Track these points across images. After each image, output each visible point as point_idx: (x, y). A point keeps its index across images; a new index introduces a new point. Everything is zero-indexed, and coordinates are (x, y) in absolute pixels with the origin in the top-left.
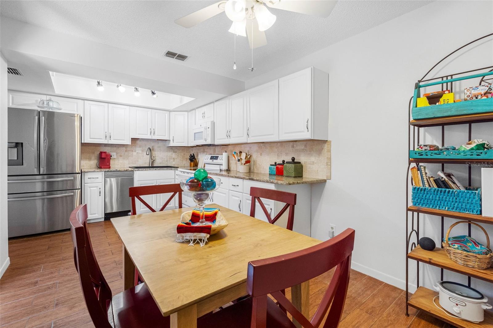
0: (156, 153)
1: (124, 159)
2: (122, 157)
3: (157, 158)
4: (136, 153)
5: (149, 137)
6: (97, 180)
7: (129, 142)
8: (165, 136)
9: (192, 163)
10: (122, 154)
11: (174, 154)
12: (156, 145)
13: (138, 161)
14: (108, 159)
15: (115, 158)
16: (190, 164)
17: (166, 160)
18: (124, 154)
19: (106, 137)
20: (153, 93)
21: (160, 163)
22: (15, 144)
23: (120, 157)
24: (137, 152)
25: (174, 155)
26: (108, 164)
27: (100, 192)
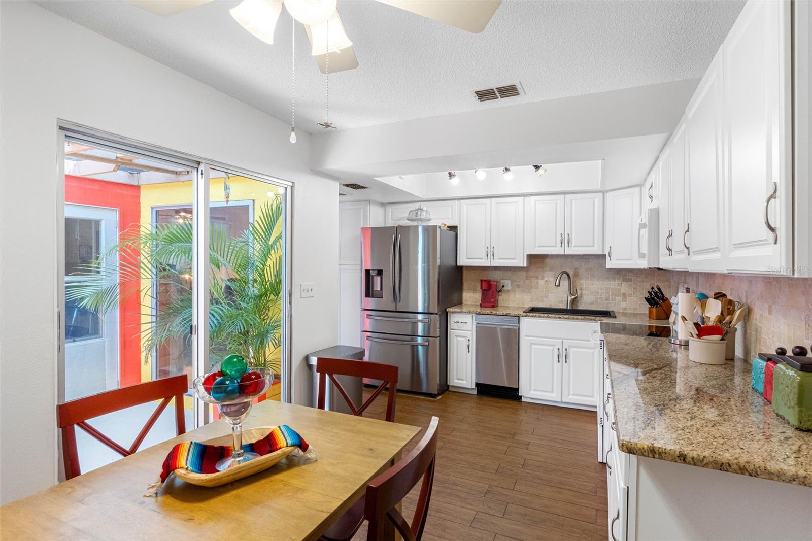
0: (583, 282)
1: (523, 292)
2: (520, 288)
3: (584, 292)
4: (543, 281)
5: (558, 251)
6: (465, 327)
7: (522, 262)
8: (593, 246)
9: (654, 310)
10: (519, 284)
11: (624, 284)
12: (583, 265)
13: (547, 297)
14: (493, 291)
15: (509, 290)
16: (650, 311)
17: (604, 296)
18: (524, 283)
19: (487, 255)
20: (537, 167)
21: (592, 303)
22: (377, 271)
23: (517, 288)
24: (546, 279)
25: (624, 288)
26: (493, 300)
27: (468, 346)
